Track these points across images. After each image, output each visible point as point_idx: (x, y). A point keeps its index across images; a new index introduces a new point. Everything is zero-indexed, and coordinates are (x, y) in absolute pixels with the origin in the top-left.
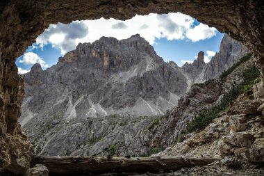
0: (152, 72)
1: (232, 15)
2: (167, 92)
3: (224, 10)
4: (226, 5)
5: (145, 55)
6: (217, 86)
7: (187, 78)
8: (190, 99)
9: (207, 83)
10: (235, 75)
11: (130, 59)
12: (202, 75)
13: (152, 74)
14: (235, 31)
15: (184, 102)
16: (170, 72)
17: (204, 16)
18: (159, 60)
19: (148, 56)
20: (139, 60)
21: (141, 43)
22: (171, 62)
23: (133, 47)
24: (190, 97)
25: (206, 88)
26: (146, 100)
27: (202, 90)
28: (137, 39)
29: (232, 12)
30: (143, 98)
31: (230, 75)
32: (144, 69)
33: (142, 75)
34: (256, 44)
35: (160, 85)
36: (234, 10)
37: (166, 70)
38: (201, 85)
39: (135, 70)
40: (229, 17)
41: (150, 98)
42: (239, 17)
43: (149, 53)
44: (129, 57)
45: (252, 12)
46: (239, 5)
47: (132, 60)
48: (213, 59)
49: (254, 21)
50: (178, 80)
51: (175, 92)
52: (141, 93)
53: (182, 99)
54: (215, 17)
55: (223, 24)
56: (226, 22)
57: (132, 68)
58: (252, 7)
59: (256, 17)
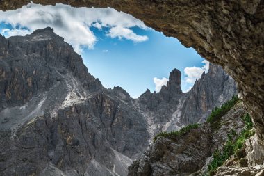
0: (77, 108)
1: (199, 20)
2: (108, 150)
3: (184, 12)
4: (187, 5)
5: (64, 73)
6: (203, 138)
7: (149, 121)
8: (153, 165)
9: (184, 133)
10: (236, 116)
11: (30, 80)
12: (177, 115)
13: (78, 112)
14: (206, 47)
15: (139, 170)
16: (116, 110)
17: (153, 18)
18: (93, 84)
19: (69, 75)
20: (49, 82)
21: (55, 47)
22: (118, 89)
23: (37, 55)
24: (153, 160)
25: (182, 141)
26: (62, 168)
27: (175, 146)
28: (47, 38)
29: (197, 15)
30: (56, 164)
31: (227, 117)
32: (61, 102)
33: (54, 114)
34: (238, 70)
35: (94, 135)
36: (200, 13)
37: (106, 104)
38: (173, 136)
39: (41, 103)
40: (195, 23)
41: (72, 164)
42: (209, 25)
43: (72, 69)
44: (28, 74)
45: (227, 20)
46: (207, 6)
47: (35, 83)
48: (198, 85)
49: (230, 34)
50: (130, 125)
51: (125, 151)
52: (51, 154)
53: (136, 165)
54: (173, 22)
55: (186, 33)
56: (191, 30)
57: (33, 99)
58: (225, 11)
59: (232, 27)
